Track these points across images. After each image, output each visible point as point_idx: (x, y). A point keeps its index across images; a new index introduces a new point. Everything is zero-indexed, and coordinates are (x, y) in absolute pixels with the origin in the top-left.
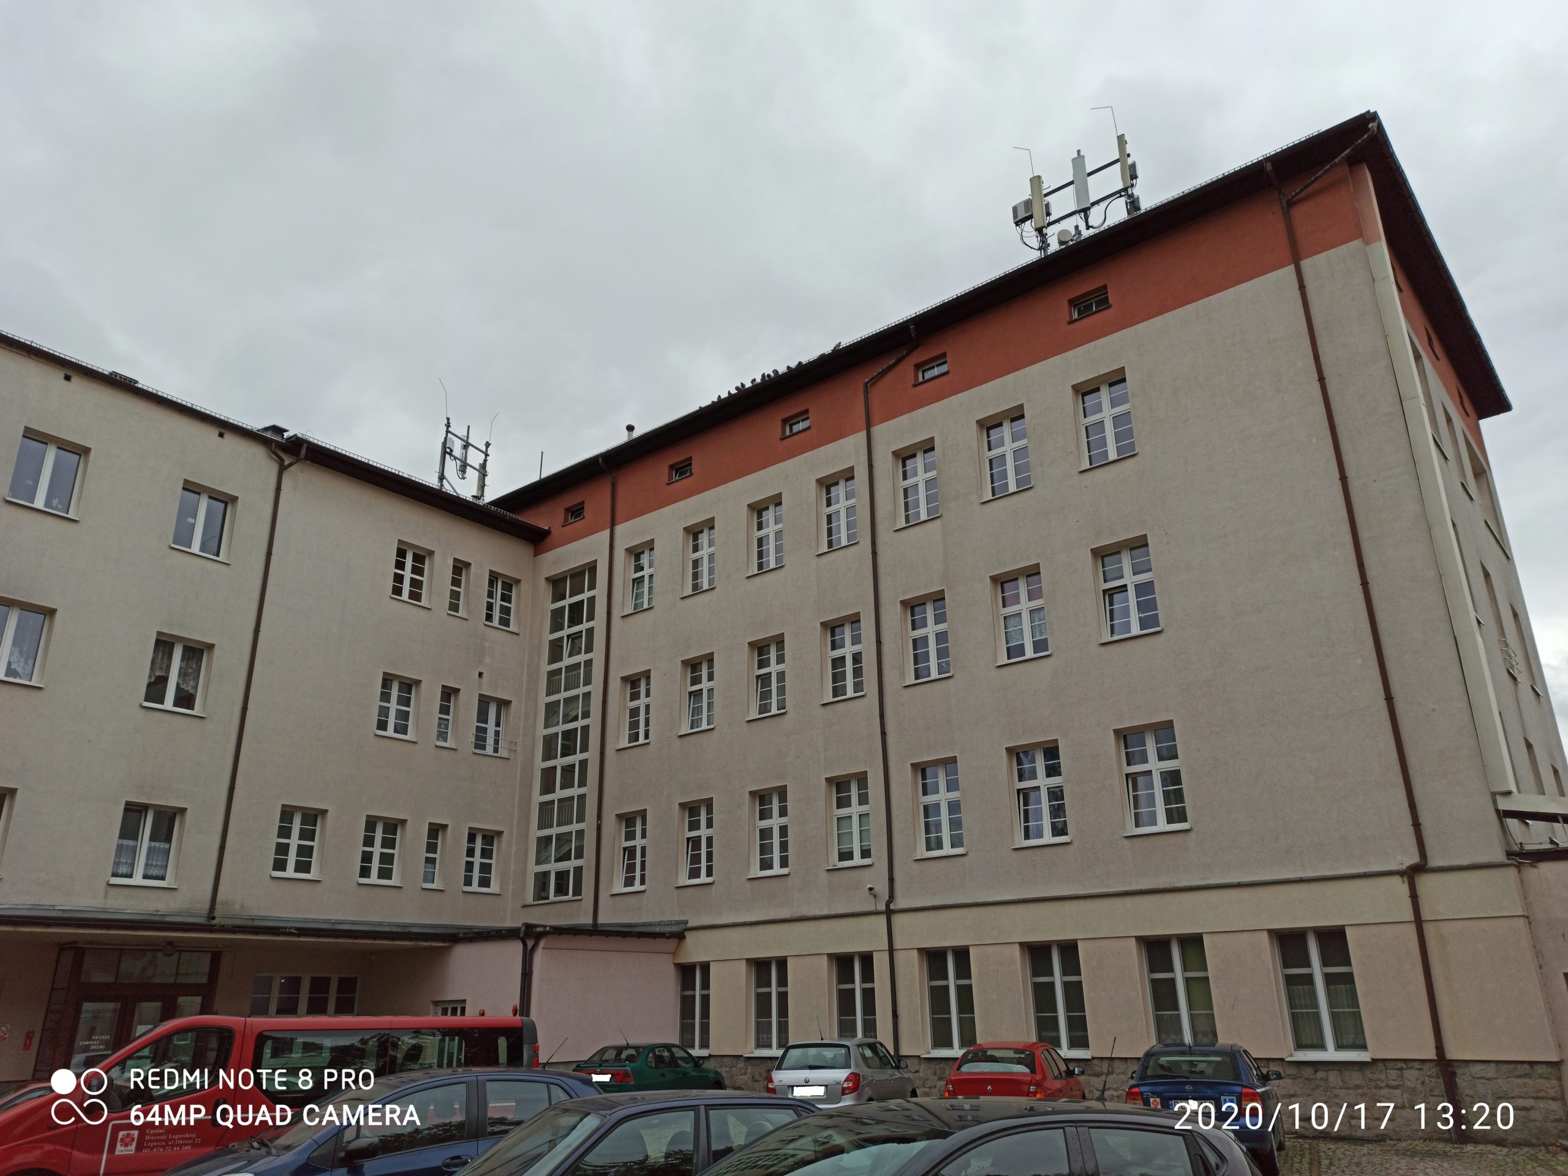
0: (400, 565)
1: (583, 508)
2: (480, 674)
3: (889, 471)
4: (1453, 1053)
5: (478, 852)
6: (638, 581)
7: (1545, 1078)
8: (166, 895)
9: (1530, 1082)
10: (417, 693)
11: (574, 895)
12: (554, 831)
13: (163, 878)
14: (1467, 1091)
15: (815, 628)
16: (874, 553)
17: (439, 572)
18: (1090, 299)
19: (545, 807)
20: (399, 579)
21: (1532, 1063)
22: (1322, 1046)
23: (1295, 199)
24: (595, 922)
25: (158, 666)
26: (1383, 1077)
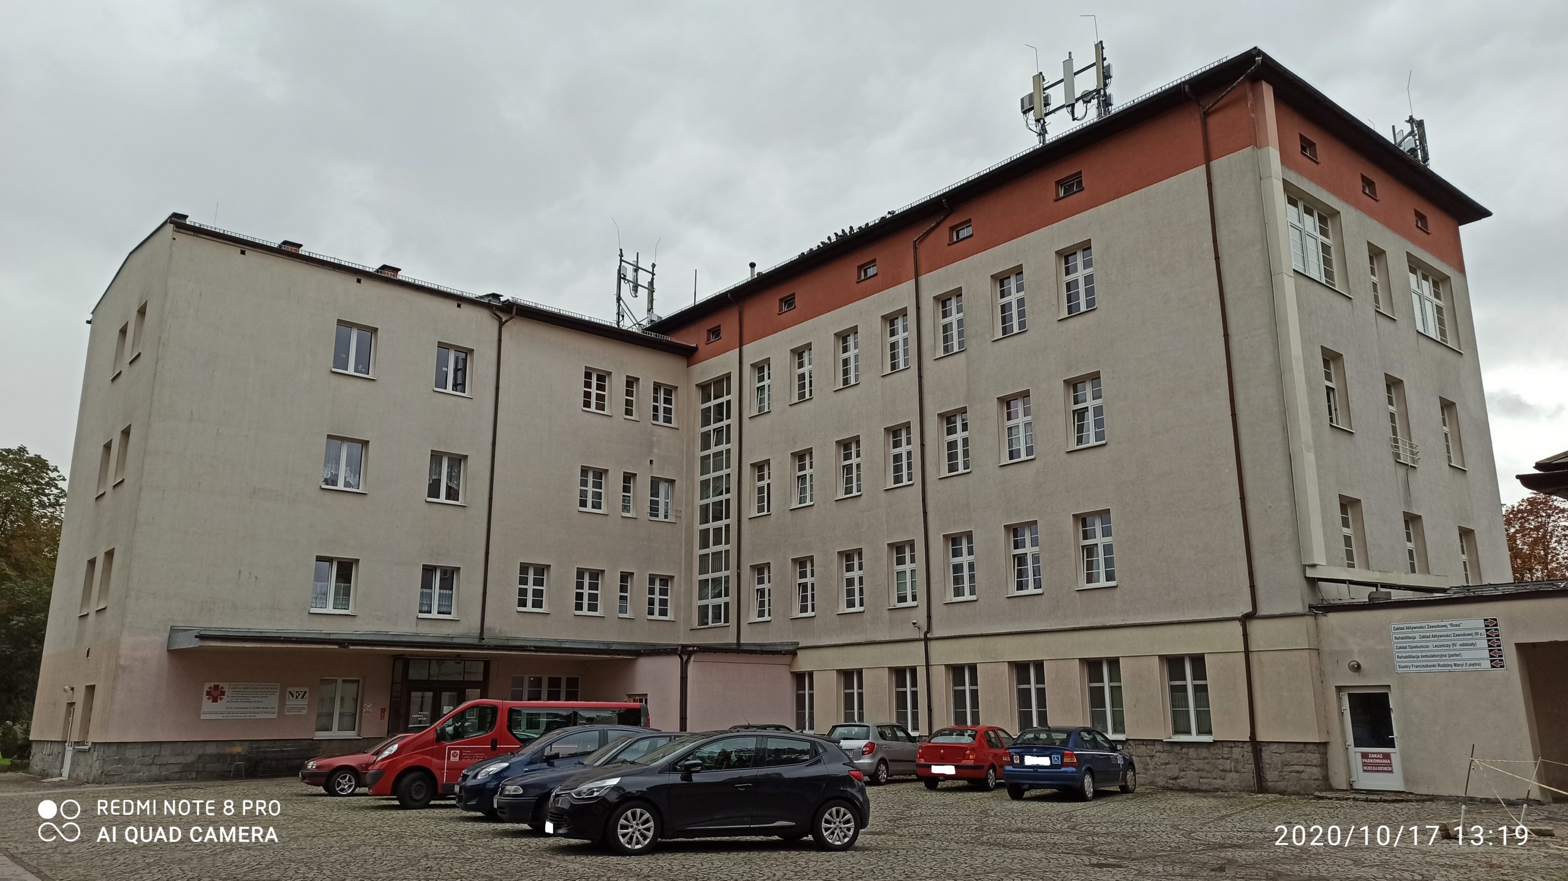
0: (588, 385)
1: (720, 329)
2: (651, 462)
3: (931, 312)
4: (1261, 737)
5: (657, 591)
6: (761, 389)
7: (1312, 753)
8: (453, 624)
9: (1303, 755)
10: (606, 478)
11: (725, 622)
12: (710, 576)
13: (450, 613)
14: (1268, 761)
15: (881, 432)
16: (920, 377)
17: (616, 388)
18: (1072, 180)
19: (703, 558)
20: (587, 395)
21: (1305, 744)
22: (1189, 732)
23: (1211, 109)
24: (738, 644)
25: (433, 473)
26: (1220, 752)
